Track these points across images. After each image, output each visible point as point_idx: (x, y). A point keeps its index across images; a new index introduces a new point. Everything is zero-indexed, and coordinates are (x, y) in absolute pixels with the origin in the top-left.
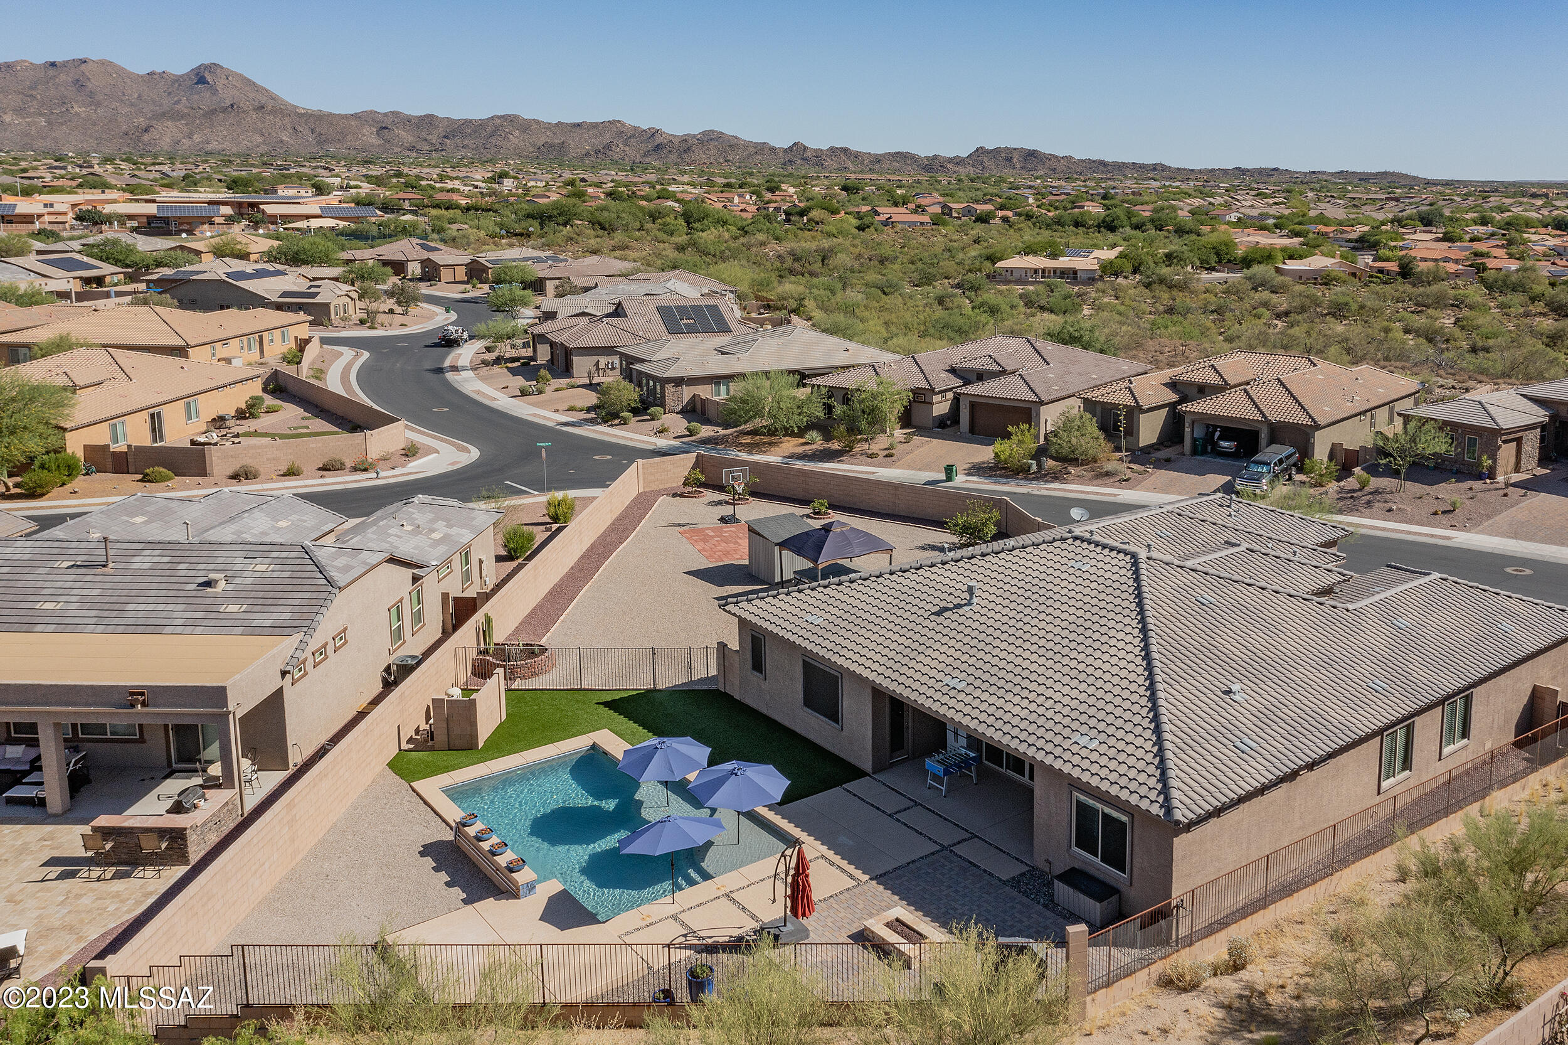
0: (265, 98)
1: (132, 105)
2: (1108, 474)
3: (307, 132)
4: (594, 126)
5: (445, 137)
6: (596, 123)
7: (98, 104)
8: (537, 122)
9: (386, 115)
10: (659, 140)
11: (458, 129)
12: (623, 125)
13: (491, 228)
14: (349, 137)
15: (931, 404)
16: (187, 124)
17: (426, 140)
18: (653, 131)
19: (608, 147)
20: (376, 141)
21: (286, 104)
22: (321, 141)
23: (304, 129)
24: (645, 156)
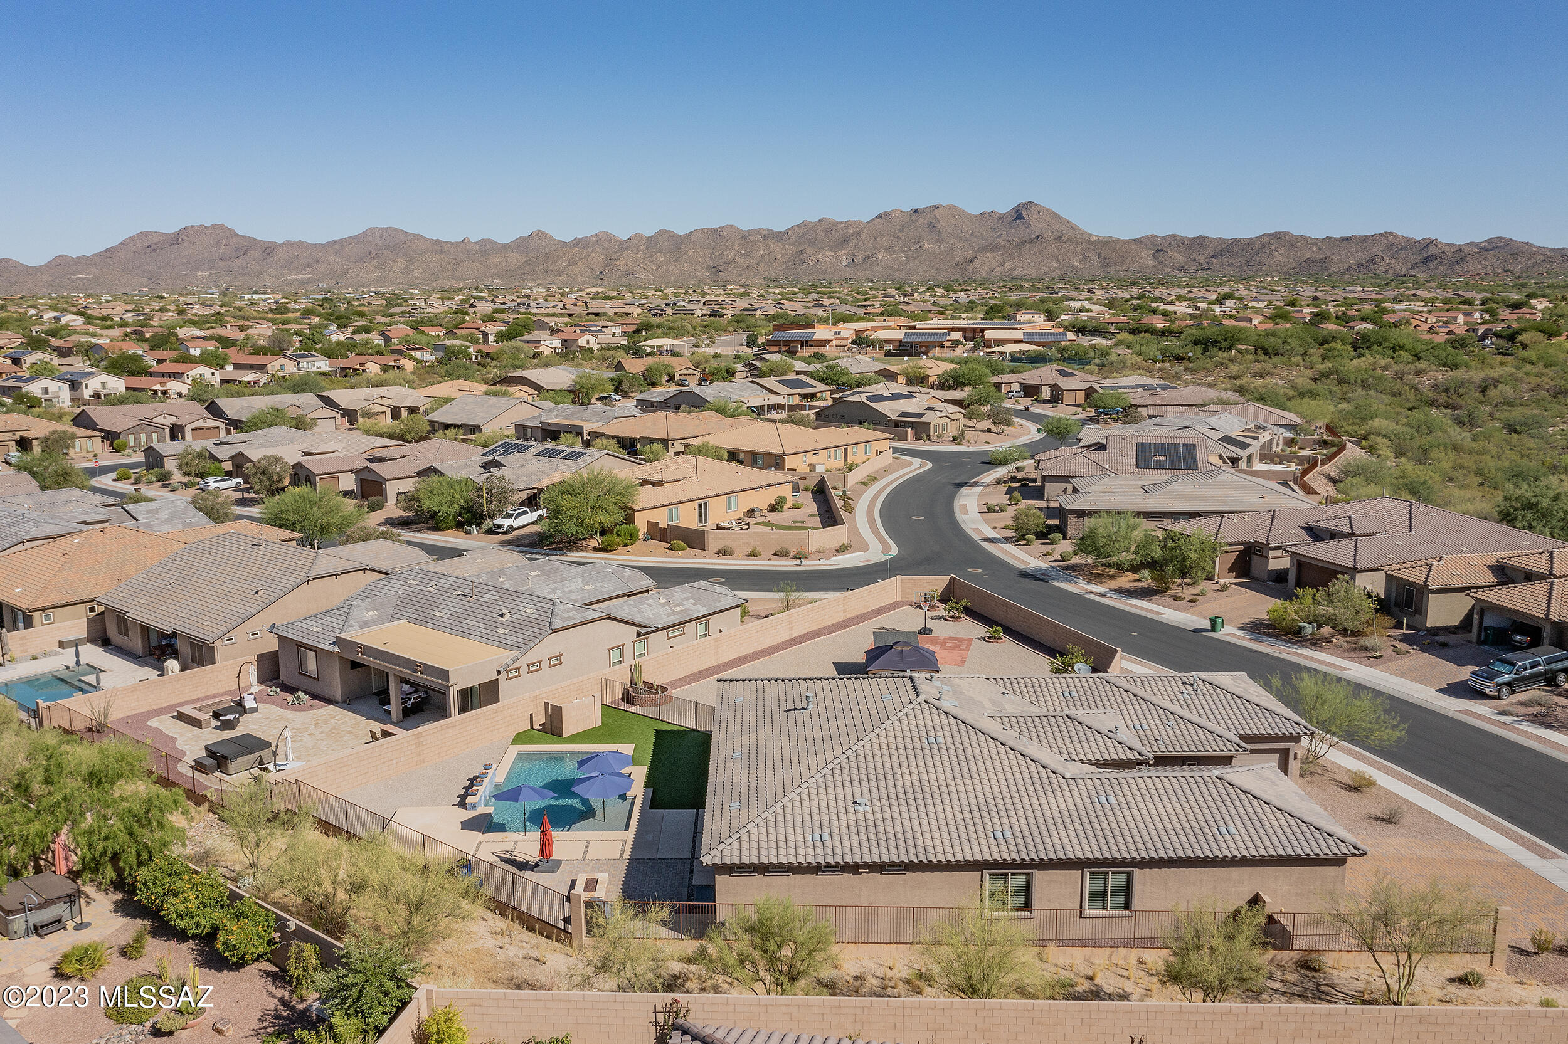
0: (1066, 229)
1: (967, 240)
2: (1366, 649)
3: (1095, 257)
4: (1364, 239)
5: (1213, 257)
6: (1366, 236)
7: (942, 241)
8: (1304, 238)
9: (1164, 238)
10: (1433, 250)
11: (1226, 249)
12: (1395, 236)
13: (1152, 353)
14: (1128, 260)
15: (1267, 557)
16: (1002, 254)
17: (1195, 260)
18: (1428, 241)
19: (1372, 260)
20: (1150, 262)
21: (1083, 233)
22: (1105, 264)
23: (1092, 255)
24: (1412, 268)
